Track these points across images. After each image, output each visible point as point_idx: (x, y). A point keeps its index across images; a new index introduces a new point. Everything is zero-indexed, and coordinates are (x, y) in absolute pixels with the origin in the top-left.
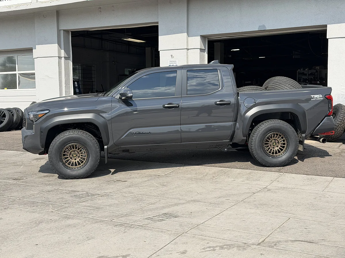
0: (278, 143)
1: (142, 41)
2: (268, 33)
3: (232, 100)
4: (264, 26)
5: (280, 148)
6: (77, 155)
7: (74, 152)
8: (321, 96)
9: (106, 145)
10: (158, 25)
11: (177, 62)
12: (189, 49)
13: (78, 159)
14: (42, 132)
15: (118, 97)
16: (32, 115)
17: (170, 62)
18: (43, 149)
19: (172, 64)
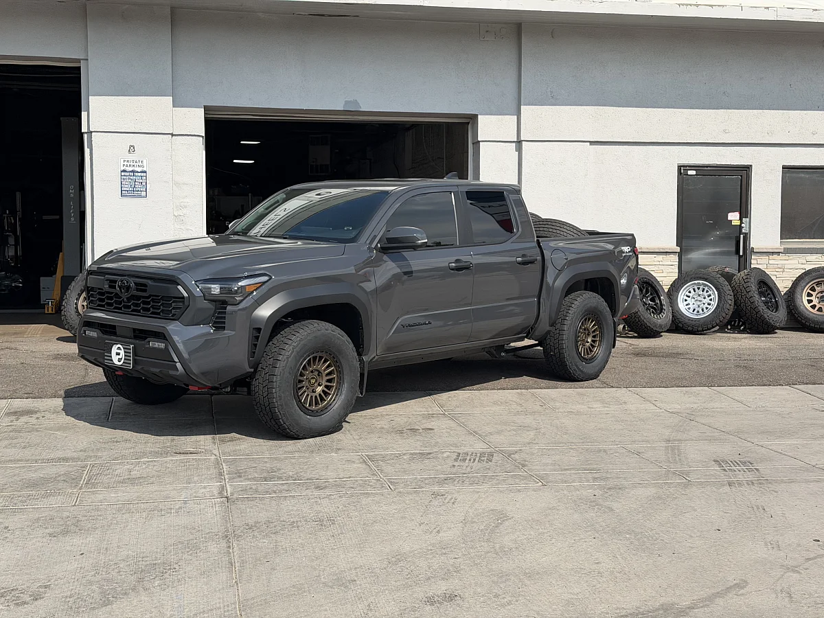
0: (589, 334)
4: (356, 102)
5: (591, 344)
6: (317, 381)
8: (630, 249)
9: (365, 355)
10: (79, 68)
11: (145, 164)
12: (175, 135)
13: (319, 389)
14: (259, 330)
15: (377, 245)
16: (216, 289)
17: (126, 163)
18: (252, 370)
19: (131, 169)
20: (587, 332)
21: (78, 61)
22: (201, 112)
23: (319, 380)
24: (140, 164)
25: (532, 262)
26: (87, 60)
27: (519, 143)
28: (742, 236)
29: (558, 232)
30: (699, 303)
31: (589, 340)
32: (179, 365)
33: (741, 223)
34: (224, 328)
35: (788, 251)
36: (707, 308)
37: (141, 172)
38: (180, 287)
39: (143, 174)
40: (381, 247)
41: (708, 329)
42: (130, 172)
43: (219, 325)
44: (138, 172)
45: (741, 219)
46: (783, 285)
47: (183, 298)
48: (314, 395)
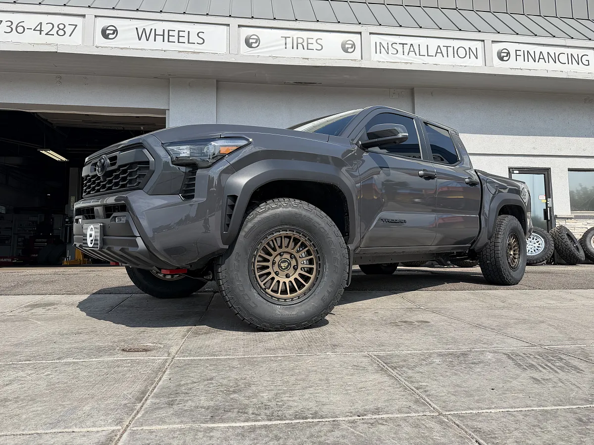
1: (64, 159)
14: (234, 198)
16: (185, 152)
18: (227, 247)
20: (510, 247)
25: (475, 185)
26: (169, 110)
28: (548, 209)
30: (531, 247)
31: (512, 253)
32: (139, 241)
33: (547, 201)
34: (193, 197)
35: (577, 217)
36: (537, 249)
38: (145, 151)
40: (362, 144)
41: (541, 262)
43: (188, 193)
45: (546, 199)
46: (578, 236)
47: (148, 162)
48: (287, 280)
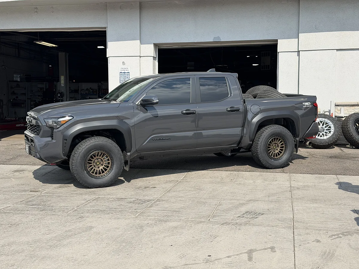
0: (278, 146)
1: (54, 46)
2: (220, 44)
3: (241, 107)
4: (219, 37)
5: (279, 151)
6: (100, 163)
7: (97, 160)
8: (310, 104)
9: (129, 152)
10: (106, 31)
11: (129, 69)
12: (142, 57)
13: (101, 168)
14: (66, 140)
15: (139, 103)
16: (50, 122)
17: (122, 69)
18: (67, 158)
19: (123, 72)
20: (277, 145)
21: (105, 28)
22: (152, 46)
23: (102, 163)
24: (127, 69)
25: (238, 110)
26: (107, 27)
27: (299, 52)
29: (270, 95)
31: (278, 149)
32: (37, 154)
34: (53, 139)
37: (127, 73)
39: (128, 74)
40: (141, 104)
42: (123, 73)
44: (126, 73)
47: (39, 126)
48: (98, 169)
